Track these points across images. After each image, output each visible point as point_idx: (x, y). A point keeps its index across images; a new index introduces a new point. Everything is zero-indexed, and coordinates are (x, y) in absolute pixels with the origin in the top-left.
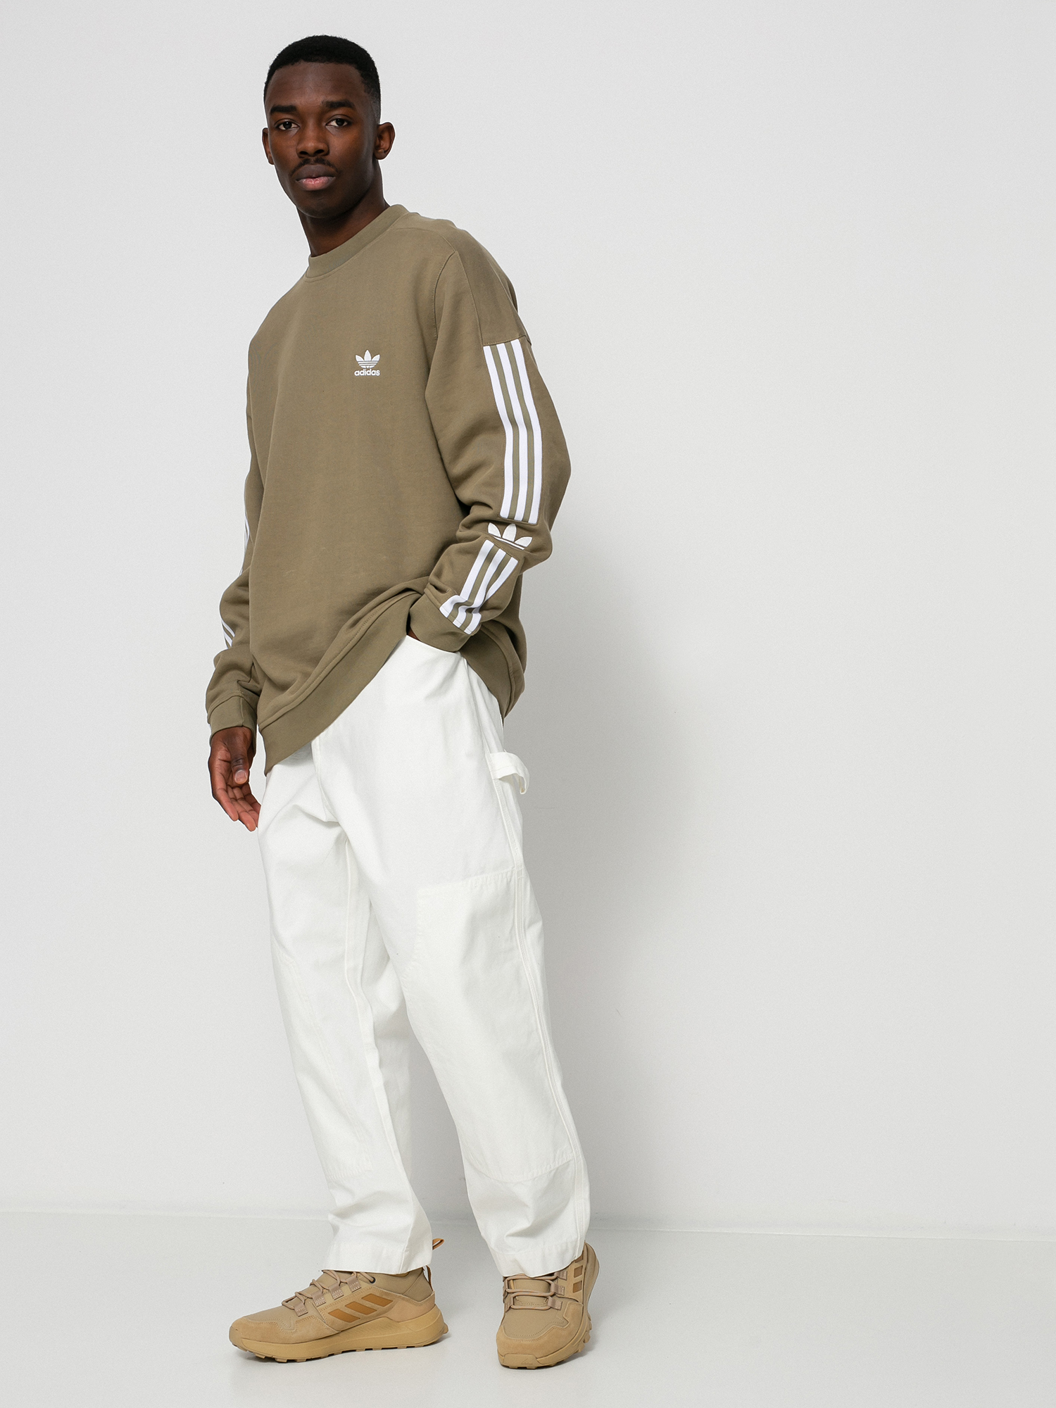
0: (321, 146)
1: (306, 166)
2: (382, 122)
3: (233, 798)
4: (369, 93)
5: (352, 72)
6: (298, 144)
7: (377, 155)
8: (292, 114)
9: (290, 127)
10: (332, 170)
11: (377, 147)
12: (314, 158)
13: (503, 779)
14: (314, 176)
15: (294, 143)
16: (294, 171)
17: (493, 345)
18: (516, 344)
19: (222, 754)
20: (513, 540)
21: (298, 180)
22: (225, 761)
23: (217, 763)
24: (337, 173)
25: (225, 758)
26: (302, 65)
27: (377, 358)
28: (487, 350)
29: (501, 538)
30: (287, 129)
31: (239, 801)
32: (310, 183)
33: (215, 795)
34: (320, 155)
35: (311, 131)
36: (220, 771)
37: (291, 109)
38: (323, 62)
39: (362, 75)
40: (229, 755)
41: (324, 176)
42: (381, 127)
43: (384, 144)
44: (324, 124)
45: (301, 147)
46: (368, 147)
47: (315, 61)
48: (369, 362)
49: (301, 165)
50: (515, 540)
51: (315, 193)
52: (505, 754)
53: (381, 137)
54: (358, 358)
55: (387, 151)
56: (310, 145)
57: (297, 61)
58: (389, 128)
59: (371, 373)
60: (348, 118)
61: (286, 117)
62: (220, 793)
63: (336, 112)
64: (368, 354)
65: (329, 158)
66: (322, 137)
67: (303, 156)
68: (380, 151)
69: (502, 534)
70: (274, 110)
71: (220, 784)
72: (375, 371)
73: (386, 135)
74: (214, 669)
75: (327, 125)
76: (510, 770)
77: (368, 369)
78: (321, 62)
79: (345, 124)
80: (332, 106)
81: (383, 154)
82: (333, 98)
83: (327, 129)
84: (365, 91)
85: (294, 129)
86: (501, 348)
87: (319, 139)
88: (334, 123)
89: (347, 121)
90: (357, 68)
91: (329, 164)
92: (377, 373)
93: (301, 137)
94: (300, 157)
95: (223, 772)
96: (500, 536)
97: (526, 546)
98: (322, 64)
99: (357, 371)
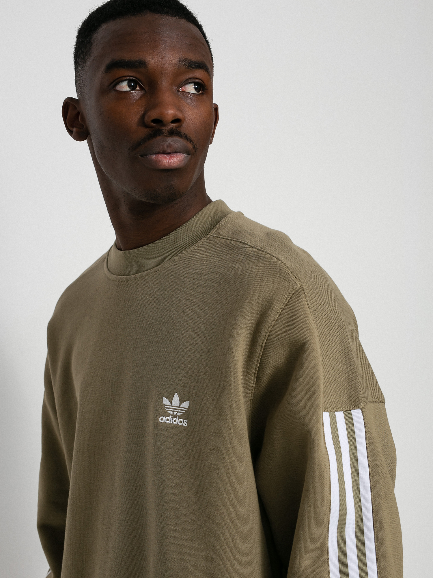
8: (138, 72)
9: (135, 89)
14: (170, 151)
15: (137, 108)
16: (140, 144)
21: (142, 156)
32: (163, 159)
34: (176, 125)
35: (166, 95)
37: (139, 66)
41: (180, 152)
44: (176, 89)
51: (168, 172)
54: (165, 401)
59: (178, 422)
60: (203, 85)
63: (194, 74)
65: (184, 130)
66: (177, 104)
72: (182, 420)
79: (201, 91)
80: (190, 66)
82: (191, 57)
83: (179, 96)
86: (340, 416)
89: (203, 88)
91: (187, 138)
93: (151, 101)
94: (148, 126)
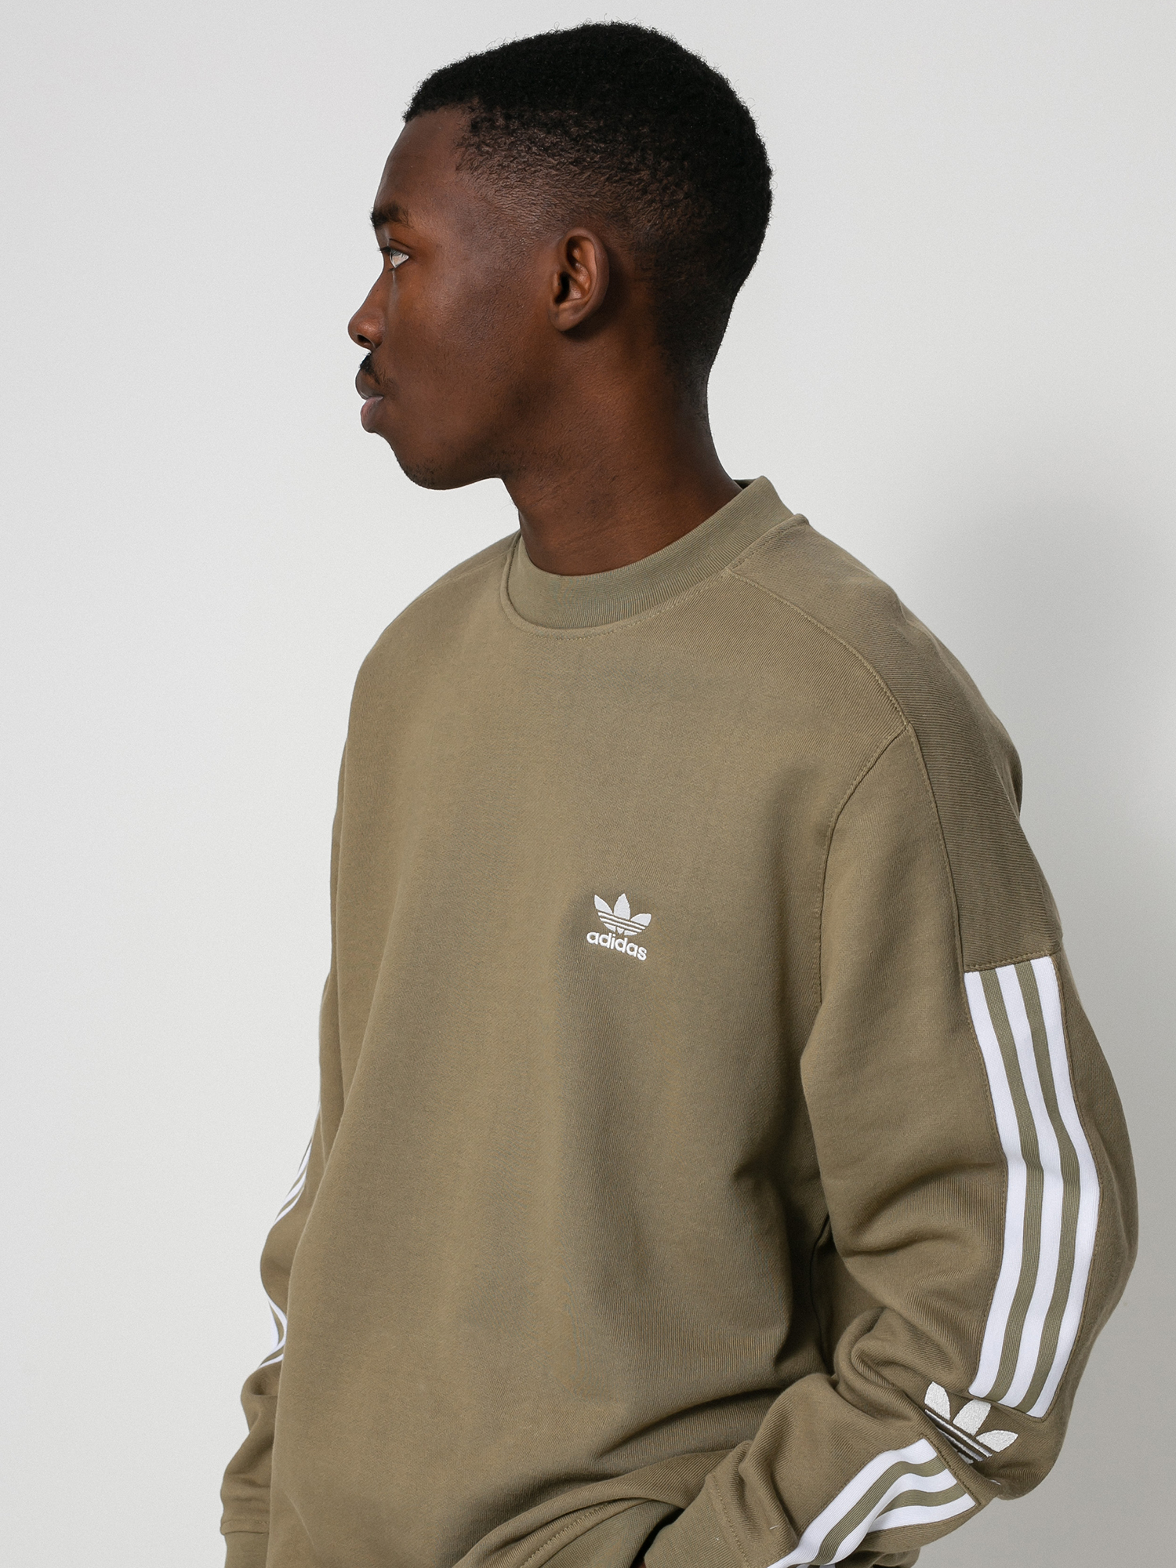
17: (987, 969)
18: (1043, 968)
20: (973, 1432)
29: (951, 1423)
48: (625, 923)
50: (980, 1432)
59: (625, 947)
69: (954, 1412)
72: (636, 947)
77: (619, 935)
92: (640, 953)
96: (947, 1416)
97: (998, 1449)
99: (594, 933)
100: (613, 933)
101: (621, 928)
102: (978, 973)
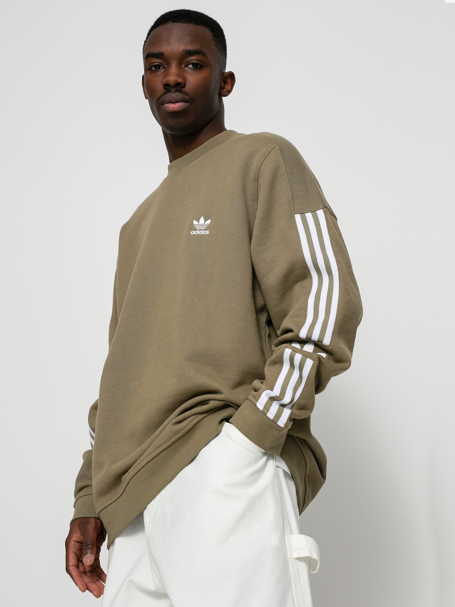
0: (180, 80)
1: (168, 94)
2: (227, 70)
3: (83, 572)
4: (217, 47)
5: (206, 32)
6: (164, 79)
7: (222, 93)
8: (160, 59)
9: (159, 68)
10: (187, 97)
11: (222, 88)
12: (175, 89)
13: (298, 559)
14: (174, 101)
15: (161, 78)
16: (159, 98)
17: (302, 213)
18: (320, 213)
19: (76, 536)
21: (162, 105)
22: (78, 542)
23: (72, 543)
24: (190, 100)
25: (79, 540)
26: (170, 25)
27: (209, 222)
28: (298, 217)
30: (156, 69)
31: (88, 574)
32: (171, 106)
33: (68, 570)
34: (179, 86)
35: (174, 69)
36: (73, 550)
37: (160, 55)
38: (185, 23)
39: (213, 35)
40: (82, 538)
41: (181, 101)
42: (225, 74)
43: (227, 87)
44: (183, 66)
45: (165, 81)
46: (215, 85)
47: (180, 22)
48: (202, 225)
49: (165, 94)
51: (175, 114)
52: (303, 536)
53: (225, 82)
54: (195, 222)
55: (229, 92)
56: (172, 78)
57: (166, 22)
58: (231, 76)
59: (203, 232)
60: (200, 63)
61: (157, 61)
62: (72, 569)
63: (192, 58)
64: (202, 219)
65: (186, 89)
66: (181, 74)
67: (167, 87)
68: (224, 90)
70: (148, 56)
71: (73, 561)
72: (205, 231)
73: (229, 81)
74: (83, 461)
75: (185, 67)
76: (305, 553)
77: (200, 230)
78: (183, 22)
79: (199, 66)
80: (190, 53)
81: (226, 93)
82: (190, 48)
83: (185, 70)
84: (215, 46)
85: (162, 70)
87: (178, 75)
88: (191, 66)
89: (200, 65)
90: (210, 30)
91: (185, 93)
92: (207, 232)
93: (166, 75)
94: (165, 89)
95: (76, 552)
98: (184, 24)
99: (193, 231)
100: (199, 229)
101: (201, 227)
102: (299, 214)
